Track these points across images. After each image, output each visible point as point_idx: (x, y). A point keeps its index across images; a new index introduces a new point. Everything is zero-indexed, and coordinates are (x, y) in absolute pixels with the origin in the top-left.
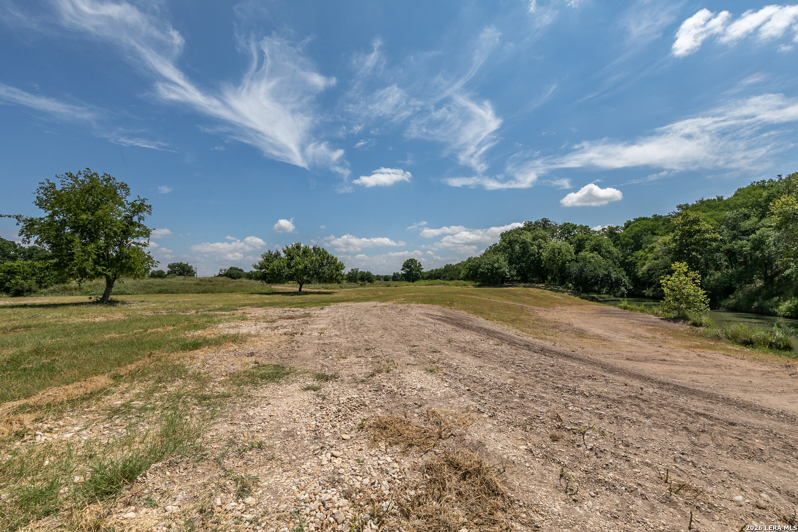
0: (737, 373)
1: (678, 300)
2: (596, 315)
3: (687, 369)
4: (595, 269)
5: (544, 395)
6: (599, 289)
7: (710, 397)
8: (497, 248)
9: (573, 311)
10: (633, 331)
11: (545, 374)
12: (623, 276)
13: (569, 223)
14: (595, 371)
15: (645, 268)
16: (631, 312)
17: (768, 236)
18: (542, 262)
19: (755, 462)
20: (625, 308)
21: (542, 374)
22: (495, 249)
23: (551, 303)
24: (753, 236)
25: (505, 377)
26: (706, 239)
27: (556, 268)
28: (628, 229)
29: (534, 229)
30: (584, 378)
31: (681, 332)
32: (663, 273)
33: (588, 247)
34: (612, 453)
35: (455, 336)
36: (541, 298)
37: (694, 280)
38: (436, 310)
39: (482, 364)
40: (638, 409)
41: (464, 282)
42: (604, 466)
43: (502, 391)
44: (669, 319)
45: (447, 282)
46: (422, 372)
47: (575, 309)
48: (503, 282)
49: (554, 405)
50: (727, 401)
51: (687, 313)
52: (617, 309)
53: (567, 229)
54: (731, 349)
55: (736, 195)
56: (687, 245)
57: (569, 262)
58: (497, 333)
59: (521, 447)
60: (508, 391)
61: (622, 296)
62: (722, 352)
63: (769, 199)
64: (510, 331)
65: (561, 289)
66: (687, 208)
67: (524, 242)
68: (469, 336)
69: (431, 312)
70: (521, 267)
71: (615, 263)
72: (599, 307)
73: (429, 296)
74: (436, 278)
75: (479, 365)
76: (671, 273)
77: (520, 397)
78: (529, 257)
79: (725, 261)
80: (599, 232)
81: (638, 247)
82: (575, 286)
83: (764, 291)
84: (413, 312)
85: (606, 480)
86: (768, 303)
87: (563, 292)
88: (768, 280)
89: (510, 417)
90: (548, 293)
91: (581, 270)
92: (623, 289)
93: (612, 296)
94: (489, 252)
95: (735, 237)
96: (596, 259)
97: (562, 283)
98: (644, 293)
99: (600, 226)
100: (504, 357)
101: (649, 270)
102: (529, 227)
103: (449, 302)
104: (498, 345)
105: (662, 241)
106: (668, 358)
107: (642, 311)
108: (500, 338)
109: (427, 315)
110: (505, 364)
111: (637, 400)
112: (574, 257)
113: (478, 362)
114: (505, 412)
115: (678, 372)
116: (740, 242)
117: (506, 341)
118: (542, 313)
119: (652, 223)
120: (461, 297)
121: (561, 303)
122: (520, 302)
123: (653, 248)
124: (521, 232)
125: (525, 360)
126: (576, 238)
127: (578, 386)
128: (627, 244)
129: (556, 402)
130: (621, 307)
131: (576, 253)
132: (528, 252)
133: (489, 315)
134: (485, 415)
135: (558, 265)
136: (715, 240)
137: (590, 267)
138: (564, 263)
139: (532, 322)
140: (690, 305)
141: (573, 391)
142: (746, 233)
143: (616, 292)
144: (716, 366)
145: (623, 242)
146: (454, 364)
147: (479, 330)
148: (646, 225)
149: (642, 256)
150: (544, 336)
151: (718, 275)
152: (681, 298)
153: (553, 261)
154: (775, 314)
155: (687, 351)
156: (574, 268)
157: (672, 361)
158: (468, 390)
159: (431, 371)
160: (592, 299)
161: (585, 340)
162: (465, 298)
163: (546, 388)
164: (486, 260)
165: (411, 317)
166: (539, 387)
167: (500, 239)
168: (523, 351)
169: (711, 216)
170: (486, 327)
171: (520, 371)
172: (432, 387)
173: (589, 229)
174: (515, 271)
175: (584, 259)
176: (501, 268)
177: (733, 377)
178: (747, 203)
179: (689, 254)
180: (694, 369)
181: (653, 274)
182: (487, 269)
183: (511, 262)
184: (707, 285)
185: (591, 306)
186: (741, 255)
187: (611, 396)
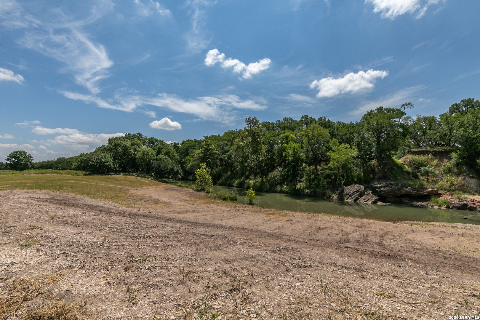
0: (220, 213)
1: (202, 181)
2: (165, 191)
3: (203, 214)
4: (166, 165)
5: (125, 243)
6: (168, 176)
7: (208, 225)
8: (105, 148)
9: (153, 189)
10: (182, 198)
11: (128, 230)
12: (180, 169)
13: (154, 138)
14: (158, 223)
15: (189, 165)
16: (182, 188)
17: (233, 154)
18: (136, 159)
19: (218, 250)
20: (180, 186)
21: (126, 230)
22: (103, 149)
23: (141, 185)
24: (228, 153)
25: (98, 237)
26: (213, 153)
27: (145, 164)
28: (183, 145)
29: (132, 139)
30: (151, 227)
31: (202, 196)
32: (197, 168)
33: (163, 153)
34: (159, 267)
35: (59, 213)
36: (135, 182)
37: (208, 171)
38: (44, 194)
39: (80, 231)
40: (176, 239)
41: (75, 171)
42: (154, 276)
43: (94, 248)
44: (197, 191)
45: (59, 171)
46: (16, 249)
47: (154, 188)
48: (108, 172)
49: (130, 248)
50: (214, 226)
51: (205, 187)
52: (176, 187)
53: (152, 141)
54: (219, 202)
55: (224, 135)
56: (207, 155)
57: (153, 160)
58: (99, 207)
59: (102, 283)
60: (99, 246)
61: (179, 180)
62: (216, 204)
63: (233, 139)
64: (110, 205)
65: (147, 176)
66: (207, 138)
67: (125, 146)
68: (72, 212)
69: (37, 196)
70: (123, 162)
71: (176, 162)
72: (167, 186)
73: (38, 183)
74: (48, 168)
75: (78, 232)
76: (200, 168)
77: (107, 248)
78: (128, 156)
79: (219, 163)
80: (169, 145)
81: (187, 155)
82: (155, 174)
83: (231, 177)
84: (16, 197)
85: (154, 283)
86: (232, 182)
87: (148, 178)
88: (232, 172)
89: (97, 264)
90: (139, 178)
91: (159, 165)
92: (179, 176)
93: (174, 180)
94: (99, 150)
95: (223, 153)
96: (167, 159)
97: (148, 173)
98: (189, 178)
99: (170, 142)
100: (100, 223)
101: (191, 166)
102: (128, 137)
103: (58, 187)
104: (97, 215)
105: (197, 152)
106: (195, 210)
107: (187, 187)
108: (100, 210)
109: (32, 198)
110: (99, 228)
111: (176, 234)
112: (155, 158)
113: (77, 230)
114: (93, 262)
115: (199, 216)
116: (224, 155)
117: (104, 212)
118: (134, 191)
119: (194, 143)
120: (71, 183)
121: (147, 185)
122: (120, 185)
123: (193, 155)
124: (123, 139)
125: (116, 222)
126: (157, 147)
127: (147, 233)
128: (182, 153)
129: (131, 245)
130: (178, 186)
131: (157, 155)
132: (128, 153)
133: (95, 195)
134: (76, 269)
135: (146, 162)
136: (216, 154)
137: (164, 164)
138: (150, 161)
139: (127, 197)
140: (206, 183)
141: (143, 237)
142: (227, 152)
143: (176, 178)
144: (214, 211)
145: (180, 151)
146: (54, 235)
147: (83, 206)
148: (191, 144)
149: (188, 159)
150: (133, 205)
151: (217, 169)
152: (203, 180)
153: (143, 159)
154: (233, 186)
155: (203, 205)
156: (155, 164)
157: (197, 211)
158: (63, 253)
159: (26, 246)
160: (165, 182)
161: (158, 205)
162: (75, 183)
163: (126, 239)
164: (95, 156)
165: (12, 202)
166: (122, 239)
167: (107, 142)
168: (115, 217)
169: (216, 143)
170: (91, 203)
171: (110, 231)
172: (25, 259)
173: (164, 143)
174: (118, 164)
175: (161, 159)
176: (107, 162)
177: (218, 215)
178: (227, 139)
179: (207, 159)
180: (205, 213)
181: (193, 168)
182: (96, 162)
183: (115, 159)
184: (213, 174)
185: (163, 186)
186: (224, 161)
187: (164, 235)
